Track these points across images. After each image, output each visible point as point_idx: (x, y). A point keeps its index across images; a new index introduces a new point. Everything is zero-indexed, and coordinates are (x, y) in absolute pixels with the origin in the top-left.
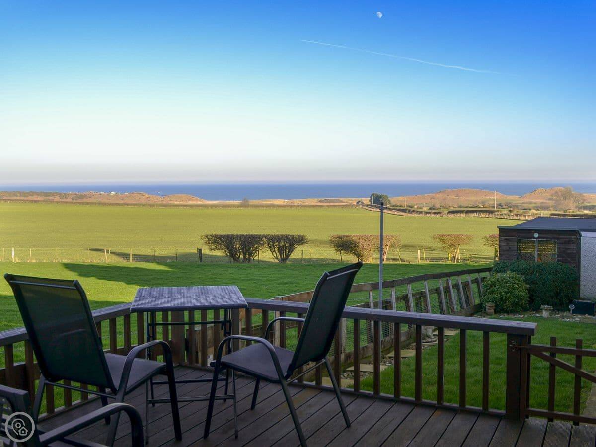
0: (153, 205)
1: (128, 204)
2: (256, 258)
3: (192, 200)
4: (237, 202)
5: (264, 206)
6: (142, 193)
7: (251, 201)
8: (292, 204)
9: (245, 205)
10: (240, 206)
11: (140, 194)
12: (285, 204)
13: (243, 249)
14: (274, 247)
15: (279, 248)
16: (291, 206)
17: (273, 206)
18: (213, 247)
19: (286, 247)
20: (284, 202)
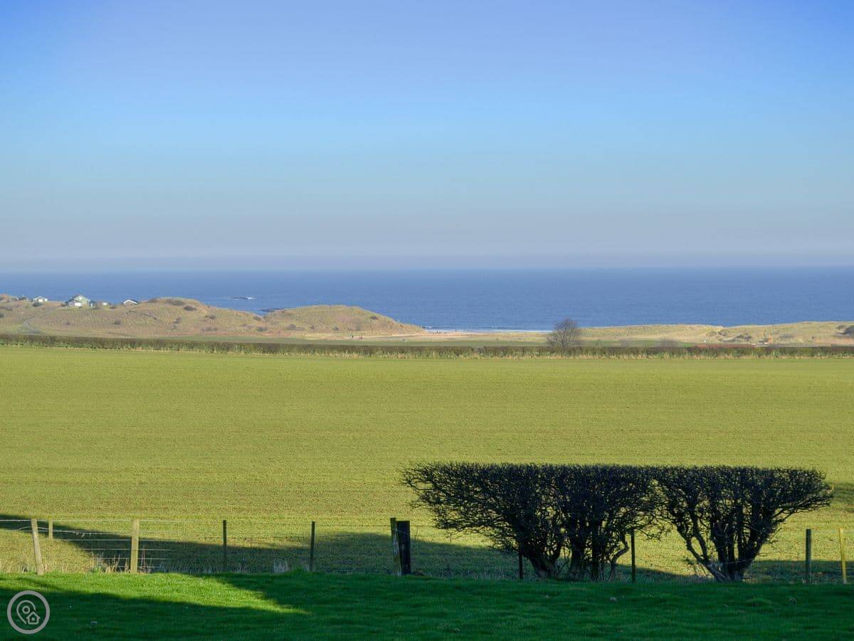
0: (226, 347)
1: (133, 343)
2: (624, 560)
3: (372, 328)
4: (535, 335)
5: (635, 351)
6: (189, 302)
7: (589, 330)
8: (744, 342)
9: (565, 346)
10: (550, 348)
11: (179, 303)
12: (715, 341)
13: (569, 524)
14: (695, 518)
15: (712, 520)
16: (742, 351)
17: (673, 349)
18: (453, 515)
19: (741, 515)
20: (713, 333)
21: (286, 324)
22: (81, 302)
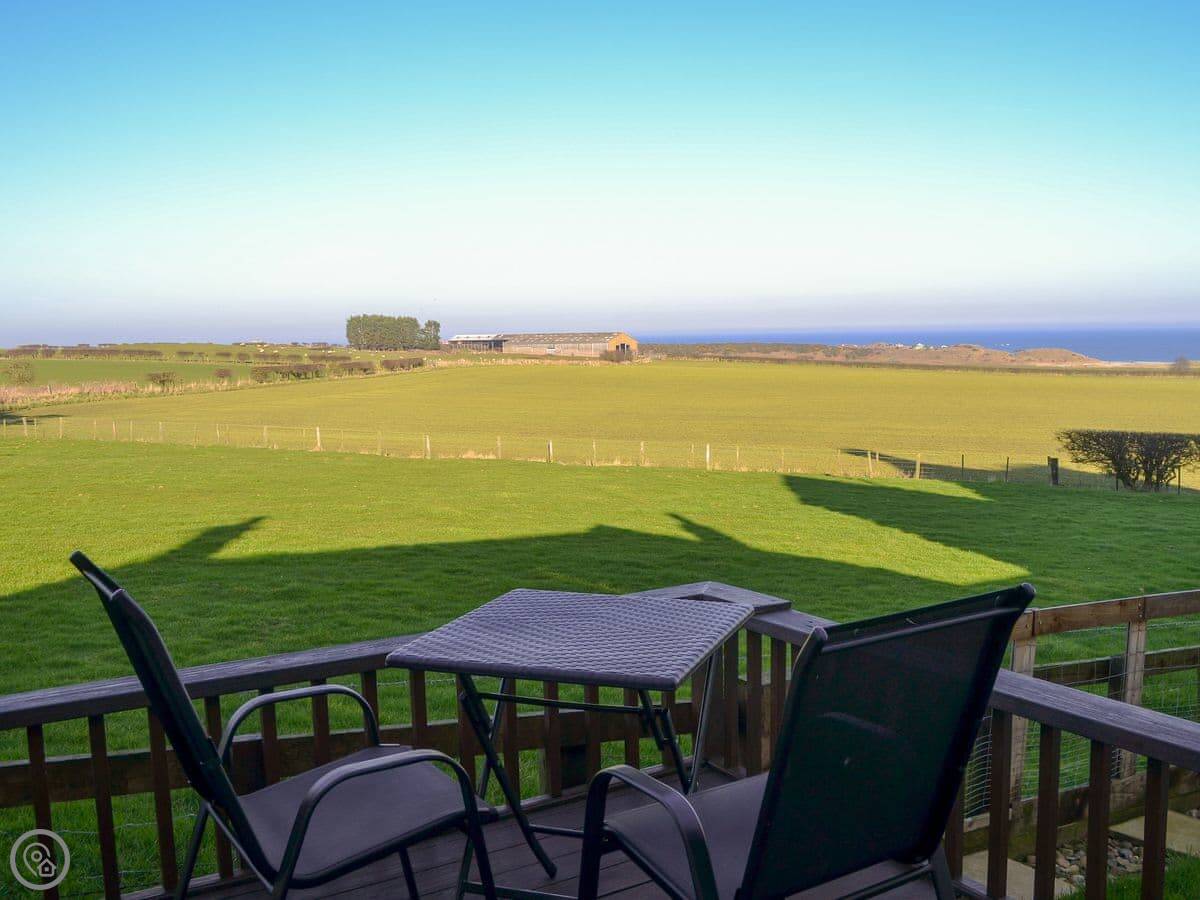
0: (991, 370)
2: (1173, 482)
3: (1072, 360)
4: (1162, 365)
6: (975, 346)
9: (1178, 371)
10: (1170, 372)
11: (971, 347)
13: (1144, 463)
18: (1081, 456)
21: (1026, 358)
22: (920, 346)
